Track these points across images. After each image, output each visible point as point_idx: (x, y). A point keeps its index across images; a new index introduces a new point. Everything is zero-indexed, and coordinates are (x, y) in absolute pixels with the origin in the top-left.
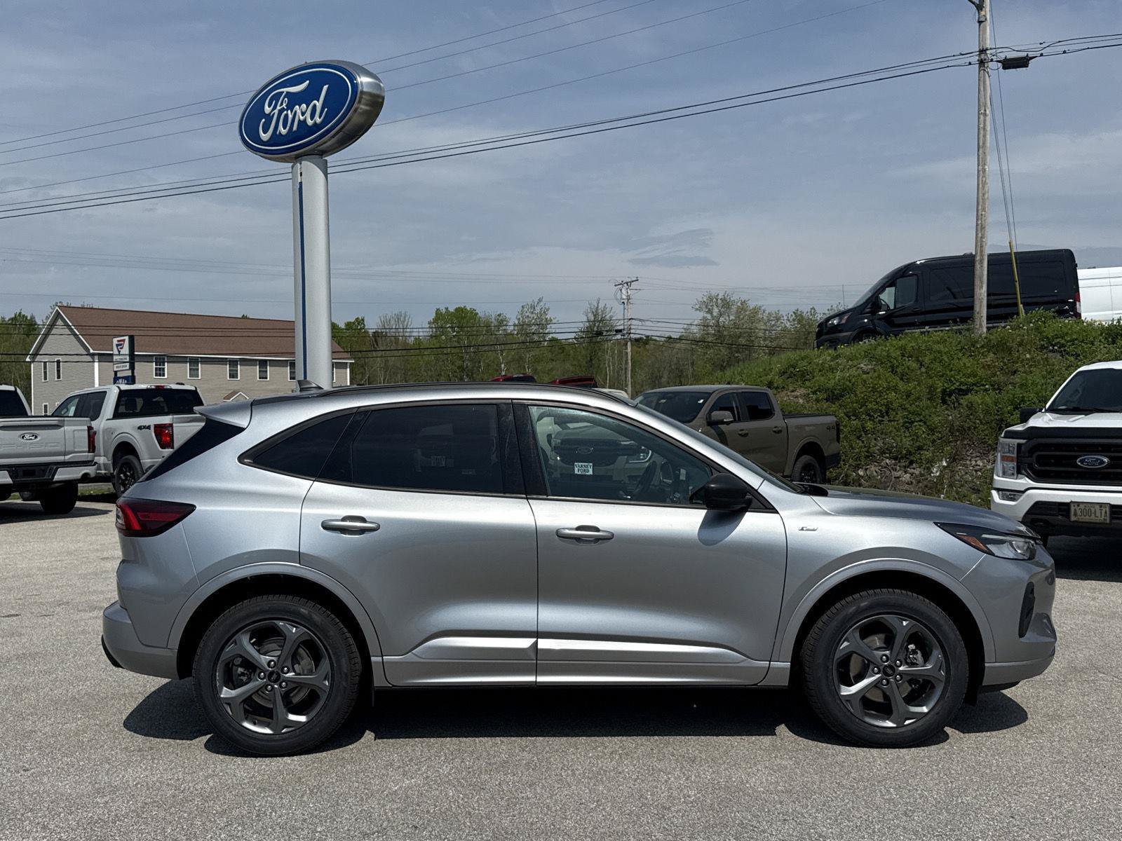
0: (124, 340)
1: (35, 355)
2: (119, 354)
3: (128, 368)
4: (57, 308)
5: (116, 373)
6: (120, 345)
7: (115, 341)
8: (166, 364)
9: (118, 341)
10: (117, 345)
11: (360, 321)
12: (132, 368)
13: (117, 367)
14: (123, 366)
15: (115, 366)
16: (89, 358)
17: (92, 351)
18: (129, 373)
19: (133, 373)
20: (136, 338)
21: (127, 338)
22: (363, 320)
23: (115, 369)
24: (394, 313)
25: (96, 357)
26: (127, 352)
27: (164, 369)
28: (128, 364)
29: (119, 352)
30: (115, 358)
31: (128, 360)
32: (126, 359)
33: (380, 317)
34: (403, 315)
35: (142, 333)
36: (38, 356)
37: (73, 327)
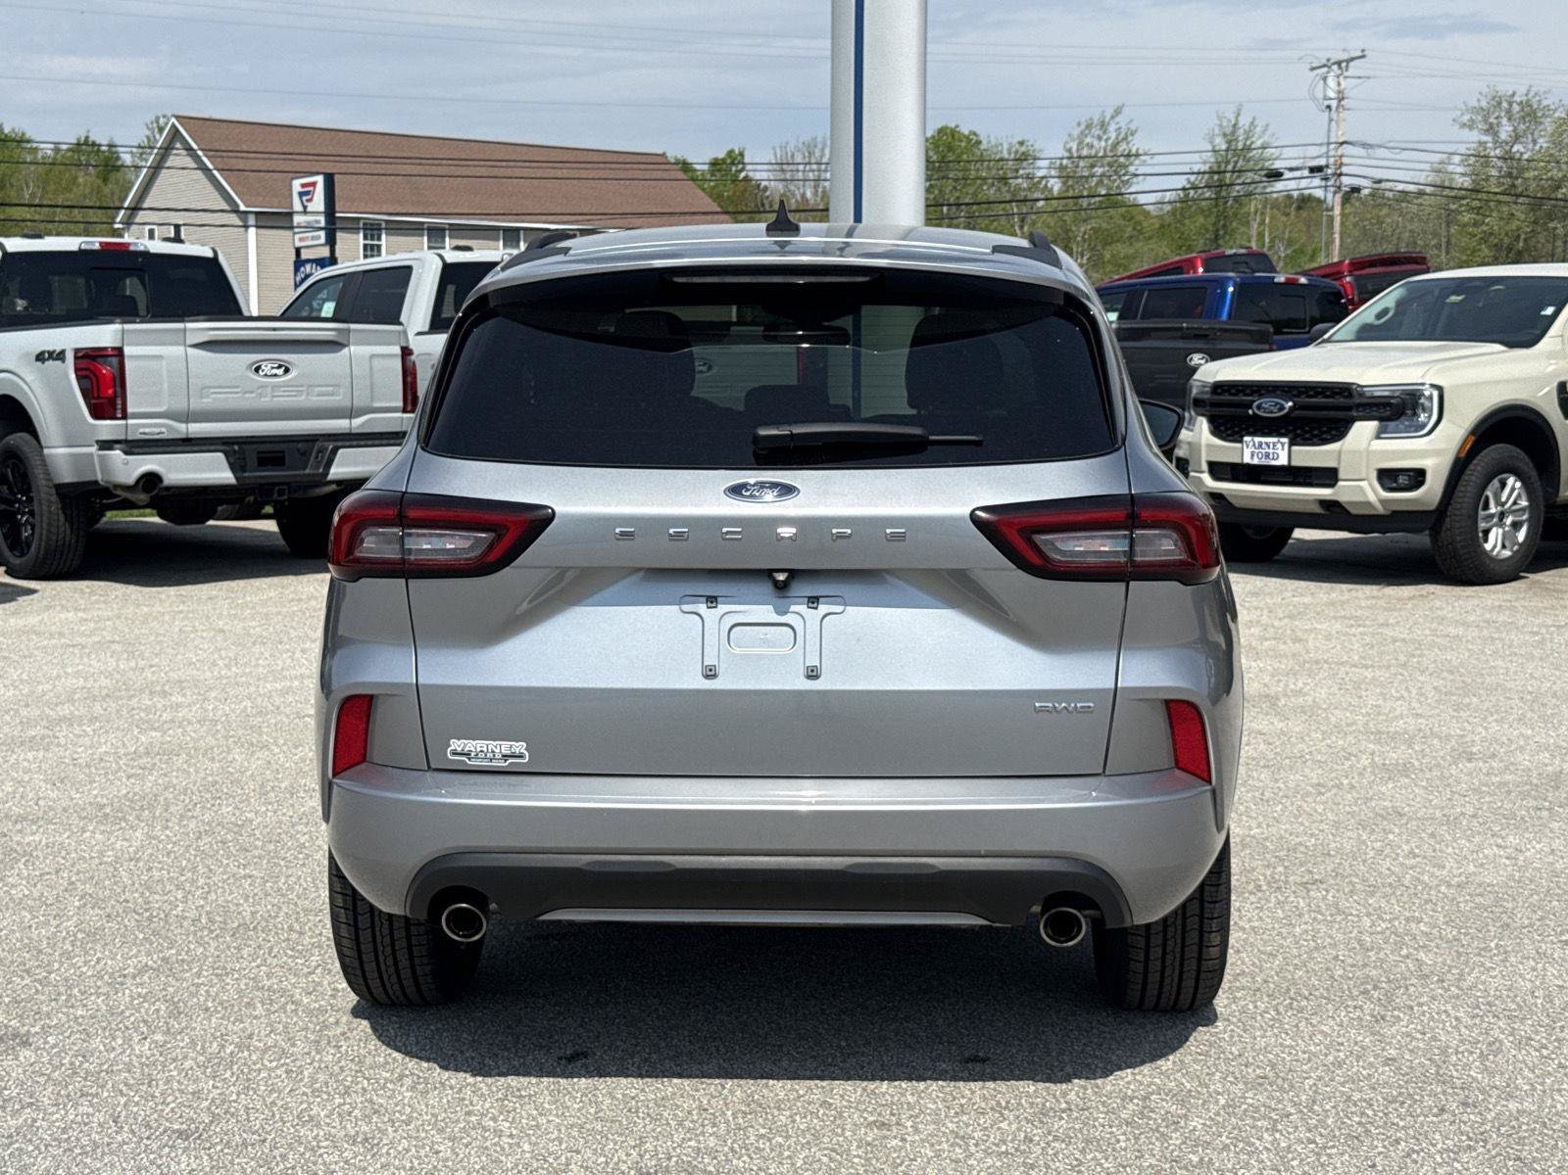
0: (314, 184)
1: (135, 208)
2: (305, 212)
3: (323, 240)
4: (173, 120)
5: (298, 251)
6: (306, 193)
7: (297, 185)
8: (384, 236)
9: (303, 186)
10: (301, 194)
11: (735, 159)
12: (331, 241)
13: (301, 240)
14: (313, 238)
15: (297, 237)
16: (234, 219)
17: (242, 208)
18: (325, 252)
19: (333, 251)
20: (336, 177)
21: (320, 179)
22: (741, 154)
23: (298, 244)
24: (801, 141)
25: (252, 220)
26: (322, 208)
27: (379, 247)
28: (322, 234)
29: (305, 207)
30: (297, 219)
31: (323, 224)
32: (318, 222)
33: (774, 148)
34: (820, 146)
35: (351, 168)
36: (141, 213)
37: (200, 153)
